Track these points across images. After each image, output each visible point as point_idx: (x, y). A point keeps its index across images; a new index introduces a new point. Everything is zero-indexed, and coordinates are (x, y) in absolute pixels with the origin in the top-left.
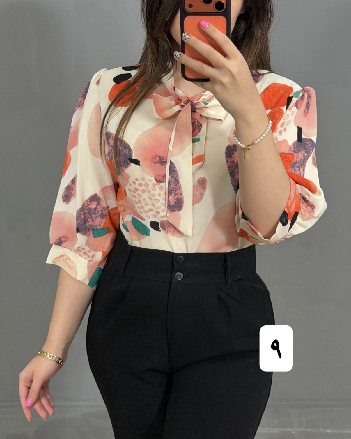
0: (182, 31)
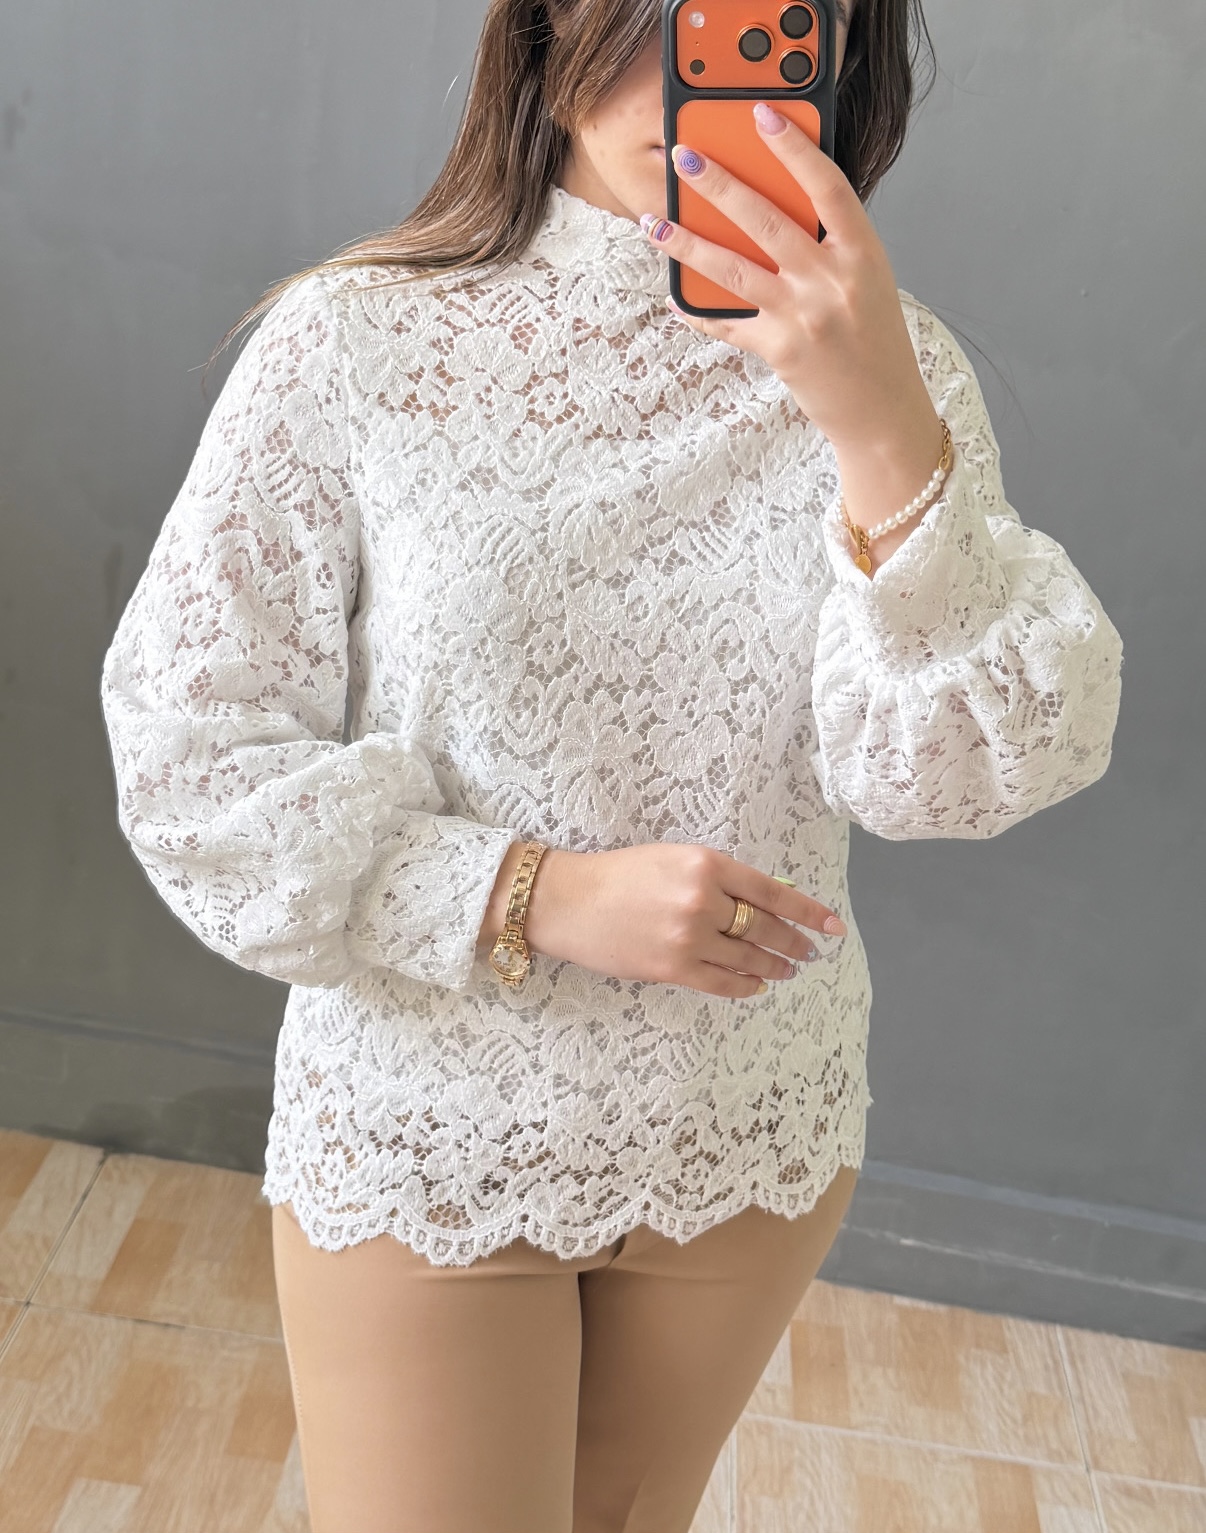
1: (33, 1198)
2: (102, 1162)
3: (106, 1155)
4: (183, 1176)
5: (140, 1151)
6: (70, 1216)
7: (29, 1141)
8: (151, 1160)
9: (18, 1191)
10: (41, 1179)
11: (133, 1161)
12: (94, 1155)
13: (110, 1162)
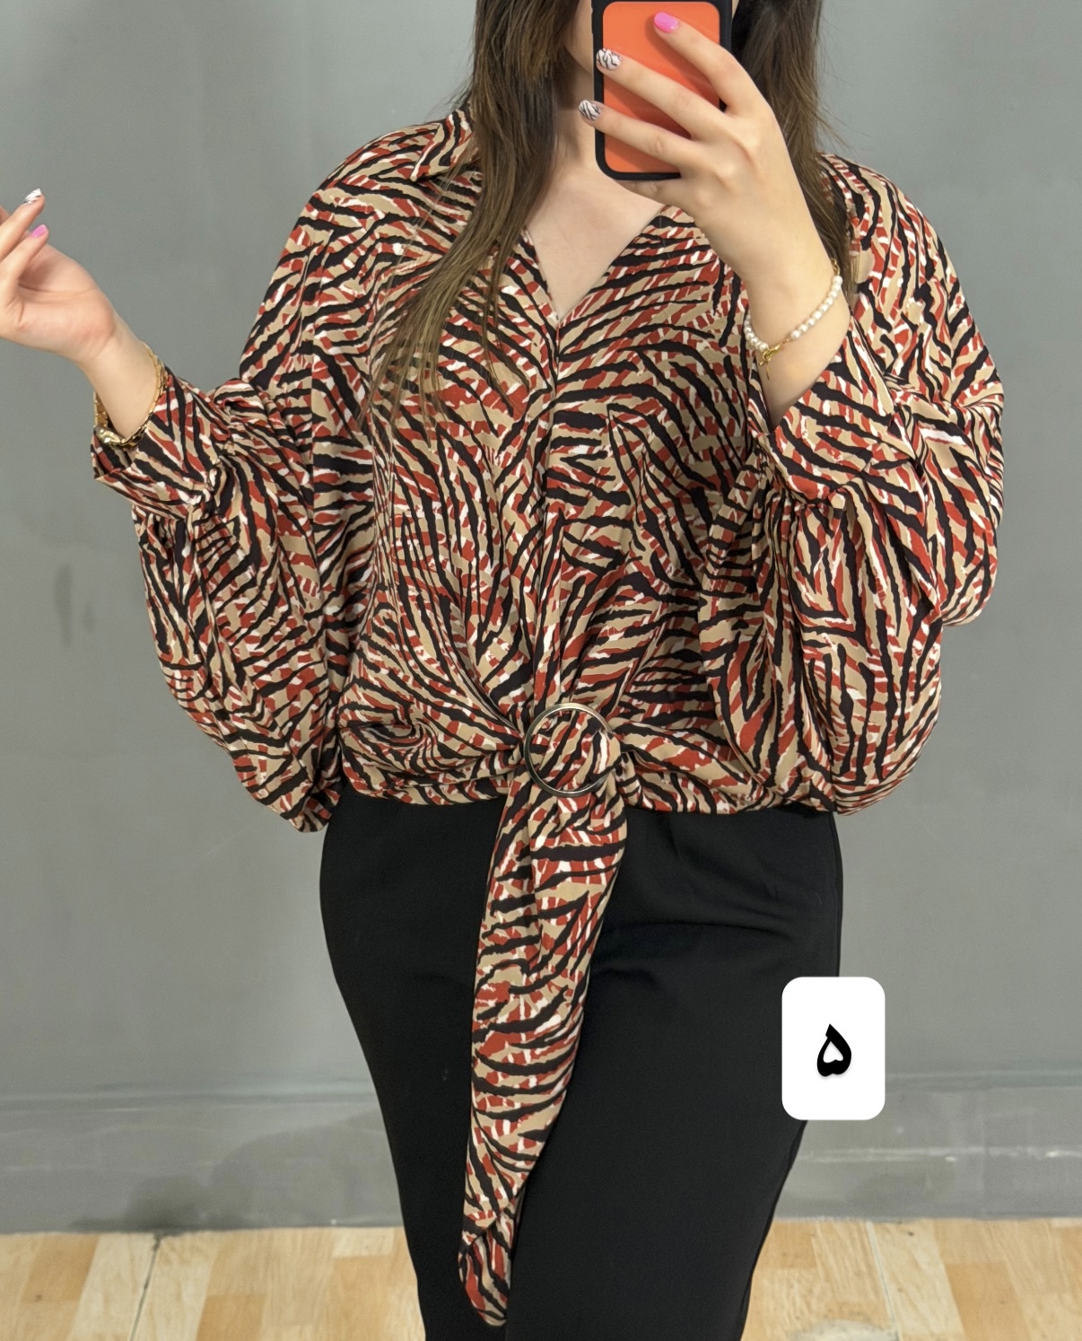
0: (598, 45)
1: (91, 1300)
2: (156, 1247)
3: (158, 1240)
4: (246, 1243)
5: (194, 1228)
6: (137, 1307)
7: (74, 1240)
8: (207, 1235)
9: (75, 1293)
10: (94, 1278)
11: (188, 1239)
12: (145, 1242)
13: (164, 1243)
